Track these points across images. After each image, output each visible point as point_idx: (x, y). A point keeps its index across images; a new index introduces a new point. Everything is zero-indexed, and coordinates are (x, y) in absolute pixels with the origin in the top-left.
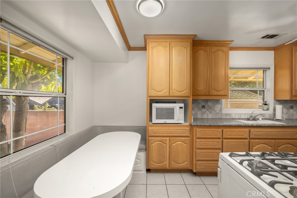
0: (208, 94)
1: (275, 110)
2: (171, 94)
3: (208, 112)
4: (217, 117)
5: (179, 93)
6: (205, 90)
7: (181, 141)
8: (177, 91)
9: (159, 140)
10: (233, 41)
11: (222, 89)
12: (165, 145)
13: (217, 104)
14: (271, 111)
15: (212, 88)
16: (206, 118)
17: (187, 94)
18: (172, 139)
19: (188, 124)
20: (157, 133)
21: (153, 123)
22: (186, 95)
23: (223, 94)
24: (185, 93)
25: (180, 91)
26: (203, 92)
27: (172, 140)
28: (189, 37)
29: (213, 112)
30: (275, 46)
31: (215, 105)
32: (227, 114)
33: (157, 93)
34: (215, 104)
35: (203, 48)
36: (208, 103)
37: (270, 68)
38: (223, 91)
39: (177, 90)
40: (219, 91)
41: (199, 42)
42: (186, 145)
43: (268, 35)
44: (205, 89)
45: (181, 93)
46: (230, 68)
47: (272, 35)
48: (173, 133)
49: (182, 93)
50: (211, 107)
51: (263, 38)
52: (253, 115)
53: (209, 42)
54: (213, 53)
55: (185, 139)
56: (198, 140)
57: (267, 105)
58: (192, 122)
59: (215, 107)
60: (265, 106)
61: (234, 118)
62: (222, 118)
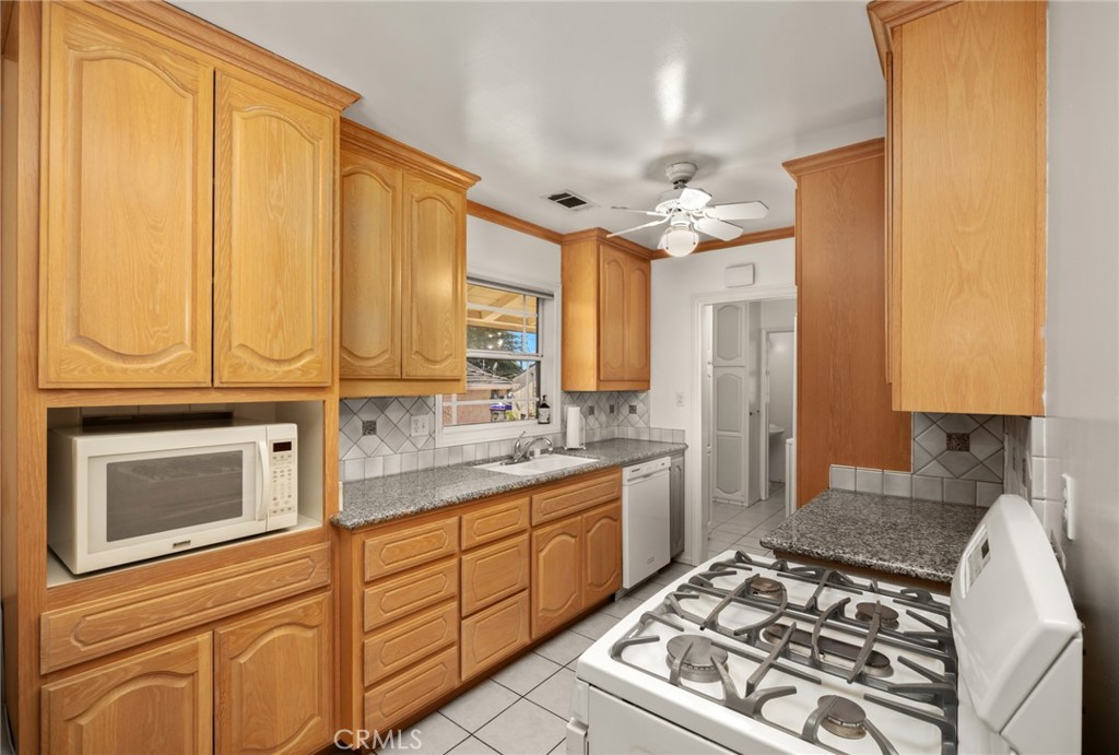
0: (397, 372)
1: (564, 422)
2: (225, 376)
3: (386, 450)
4: (421, 467)
5: (272, 367)
6: (387, 356)
7: (287, 621)
8: (263, 358)
9: (138, 670)
10: (480, 179)
11: (446, 353)
12: (183, 684)
13: (420, 411)
14: (555, 426)
15: (414, 350)
16: (380, 474)
17: (315, 373)
18: (232, 633)
19: (315, 524)
20: (121, 628)
21: (79, 570)
22: (312, 378)
23: (448, 374)
24: (305, 370)
25: (276, 357)
26: (380, 365)
27: (233, 638)
28: (325, 91)
29: (407, 445)
30: (564, 233)
31: (413, 418)
32: (451, 450)
33: (118, 365)
34: (412, 411)
35: (380, 167)
36: (387, 412)
37: (552, 296)
38: (449, 361)
39: (261, 352)
40: (434, 362)
41: (364, 136)
42: (309, 634)
43: (566, 195)
44: (386, 351)
45: (286, 368)
46: (468, 278)
47: (574, 198)
48: (239, 595)
49: (289, 372)
50: (399, 425)
51: (553, 198)
52: (523, 443)
53: (404, 153)
54: (415, 203)
55: (304, 607)
56: (370, 591)
57: (547, 407)
58: (341, 508)
59: (413, 426)
60: (542, 410)
61: (472, 459)
62: (437, 465)
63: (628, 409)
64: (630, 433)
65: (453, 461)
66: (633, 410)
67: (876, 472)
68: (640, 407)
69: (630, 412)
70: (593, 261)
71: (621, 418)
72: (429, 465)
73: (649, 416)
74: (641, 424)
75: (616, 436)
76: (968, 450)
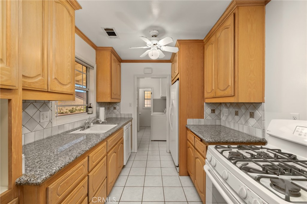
0: (46, 87)
3: (26, 131)
4: (45, 137)
6: (40, 78)
11: (68, 81)
13: (44, 109)
14: (94, 115)
29: (38, 127)
30: (98, 46)
31: (41, 113)
32: (59, 127)
34: (40, 110)
36: (26, 110)
37: (94, 68)
38: (70, 85)
40: (63, 84)
43: (112, 30)
47: (114, 32)
50: (33, 117)
51: (105, 29)
57: (92, 108)
58: (23, 172)
59: (41, 117)
60: (89, 109)
61: (67, 130)
62: (52, 135)
63: (113, 108)
64: (114, 116)
65: (60, 132)
66: (115, 108)
67: (197, 120)
68: (117, 107)
69: (114, 109)
70: (109, 58)
71: (111, 111)
72: (49, 135)
73: (120, 110)
74: (118, 113)
75: (109, 117)
76: (215, 113)
